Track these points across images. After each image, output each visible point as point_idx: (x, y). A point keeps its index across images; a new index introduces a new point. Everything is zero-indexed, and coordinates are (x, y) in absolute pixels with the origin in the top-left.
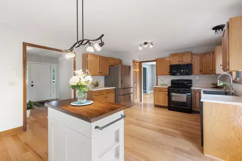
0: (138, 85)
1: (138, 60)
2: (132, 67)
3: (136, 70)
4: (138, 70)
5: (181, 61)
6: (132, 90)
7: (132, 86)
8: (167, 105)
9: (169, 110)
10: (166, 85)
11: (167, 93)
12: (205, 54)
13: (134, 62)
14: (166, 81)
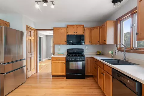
0: (33, 55)
1: (33, 27)
2: (25, 34)
3: (30, 38)
4: (33, 38)
5: (75, 32)
6: (25, 61)
7: (25, 57)
8: (64, 74)
9: (67, 78)
10: (63, 54)
11: (65, 62)
12: (93, 28)
13: (28, 28)
14: (63, 50)
